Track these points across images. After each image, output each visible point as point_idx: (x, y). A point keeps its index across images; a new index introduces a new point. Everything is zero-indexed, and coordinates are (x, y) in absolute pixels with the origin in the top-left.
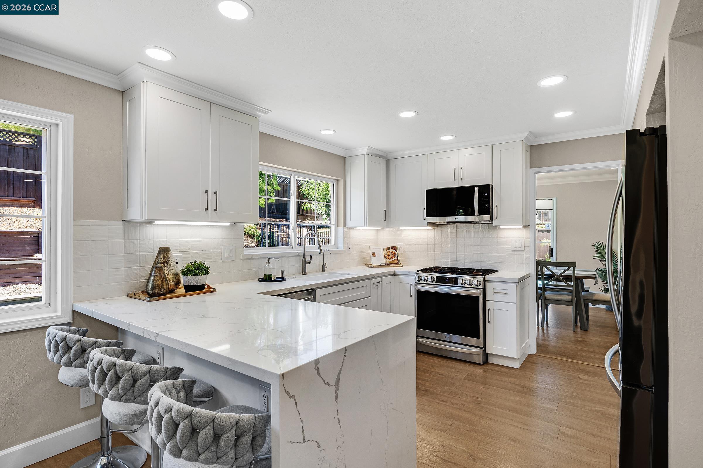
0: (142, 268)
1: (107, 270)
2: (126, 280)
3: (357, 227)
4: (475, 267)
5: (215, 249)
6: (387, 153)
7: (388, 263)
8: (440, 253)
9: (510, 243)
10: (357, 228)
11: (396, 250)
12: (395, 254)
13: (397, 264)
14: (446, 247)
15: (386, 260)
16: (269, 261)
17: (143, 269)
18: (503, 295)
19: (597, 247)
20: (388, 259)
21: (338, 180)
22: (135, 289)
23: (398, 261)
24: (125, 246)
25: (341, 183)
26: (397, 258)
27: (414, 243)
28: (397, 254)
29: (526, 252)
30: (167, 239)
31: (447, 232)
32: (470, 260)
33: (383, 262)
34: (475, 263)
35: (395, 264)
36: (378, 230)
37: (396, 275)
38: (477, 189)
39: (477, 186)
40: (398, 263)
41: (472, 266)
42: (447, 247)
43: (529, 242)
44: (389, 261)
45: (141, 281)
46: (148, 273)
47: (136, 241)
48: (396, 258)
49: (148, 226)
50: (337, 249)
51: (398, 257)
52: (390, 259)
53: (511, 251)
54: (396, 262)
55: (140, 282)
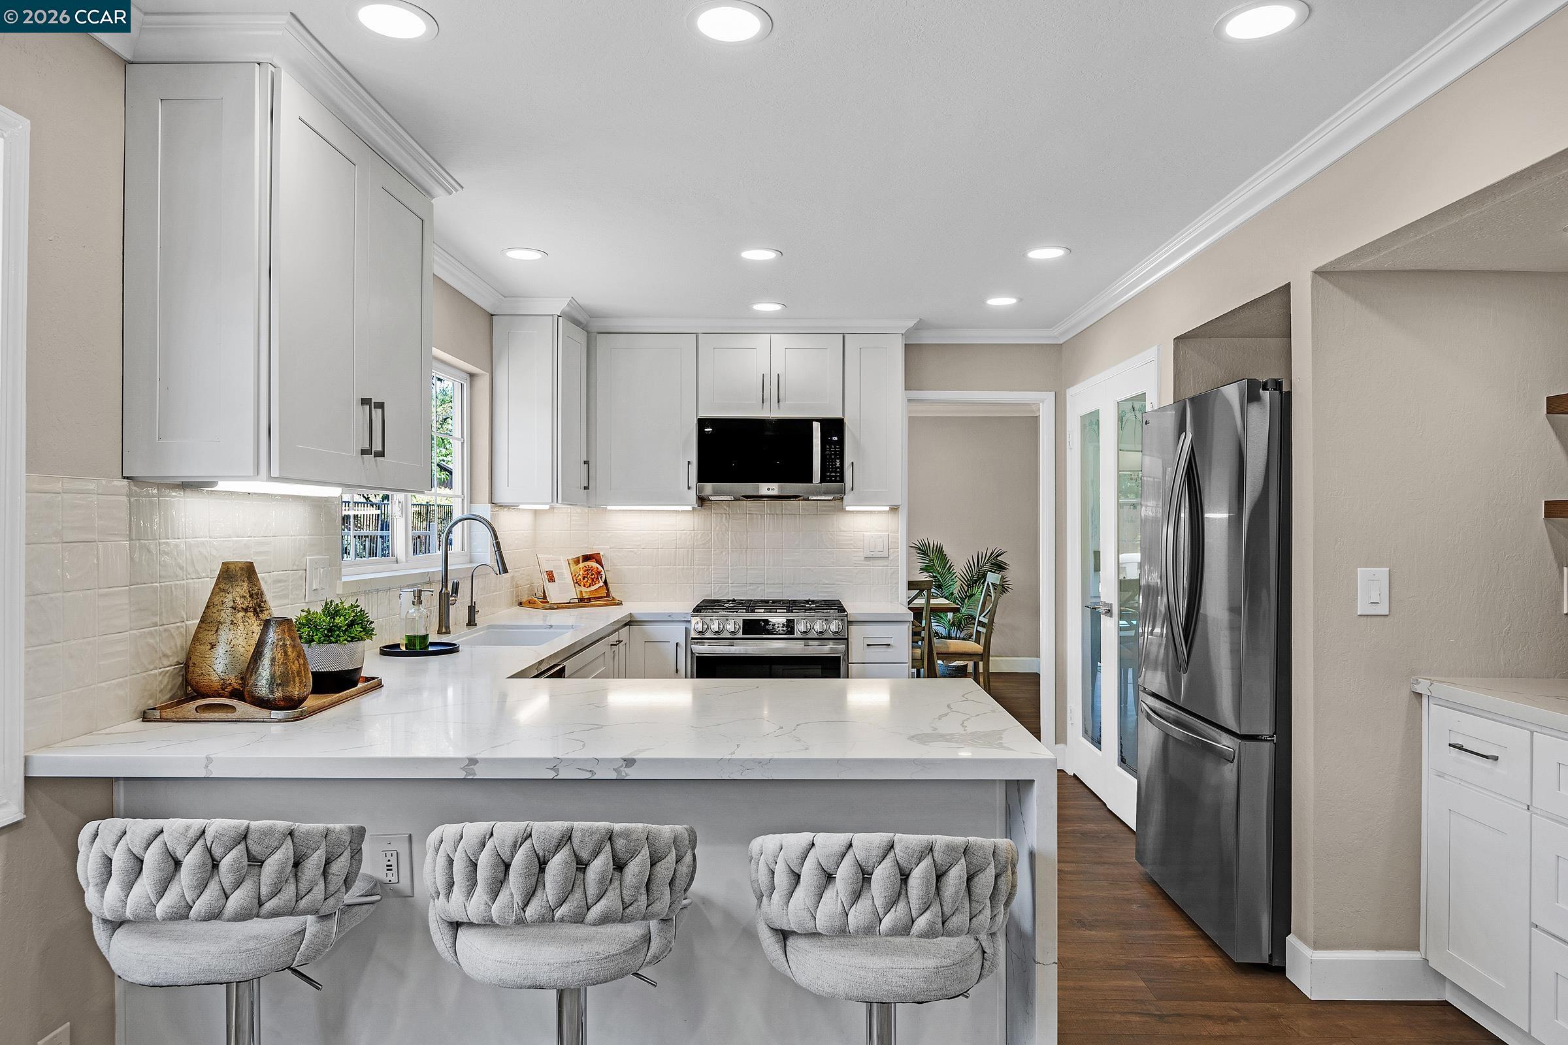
0: (165, 630)
1: (95, 638)
2: (133, 669)
3: (521, 504)
4: (788, 596)
5: (295, 568)
6: (593, 315)
7: (586, 596)
8: (708, 569)
9: (862, 543)
10: (521, 507)
11: (599, 562)
12: (599, 573)
13: (605, 597)
14: (722, 552)
15: (579, 589)
16: (419, 597)
17: (167, 634)
18: (883, 649)
19: (919, 549)
20: (584, 586)
21: (472, 376)
22: (150, 698)
23: (608, 589)
24: (132, 559)
25: (483, 384)
26: (605, 582)
27: (640, 545)
28: (603, 573)
29: (891, 561)
30: (210, 537)
31: (724, 518)
32: (777, 582)
33: (572, 594)
34: (787, 587)
35: (602, 597)
36: (536, 512)
37: (632, 624)
38: (816, 426)
39: (817, 420)
40: (608, 595)
41: (781, 595)
42: (724, 553)
43: (898, 539)
44: (586, 592)
45: (162, 672)
46: (176, 645)
47: (152, 544)
48: (601, 584)
49: (175, 497)
50: (471, 562)
51: (606, 580)
52: (590, 586)
53: (863, 558)
54: (603, 593)
55: (160, 674)
